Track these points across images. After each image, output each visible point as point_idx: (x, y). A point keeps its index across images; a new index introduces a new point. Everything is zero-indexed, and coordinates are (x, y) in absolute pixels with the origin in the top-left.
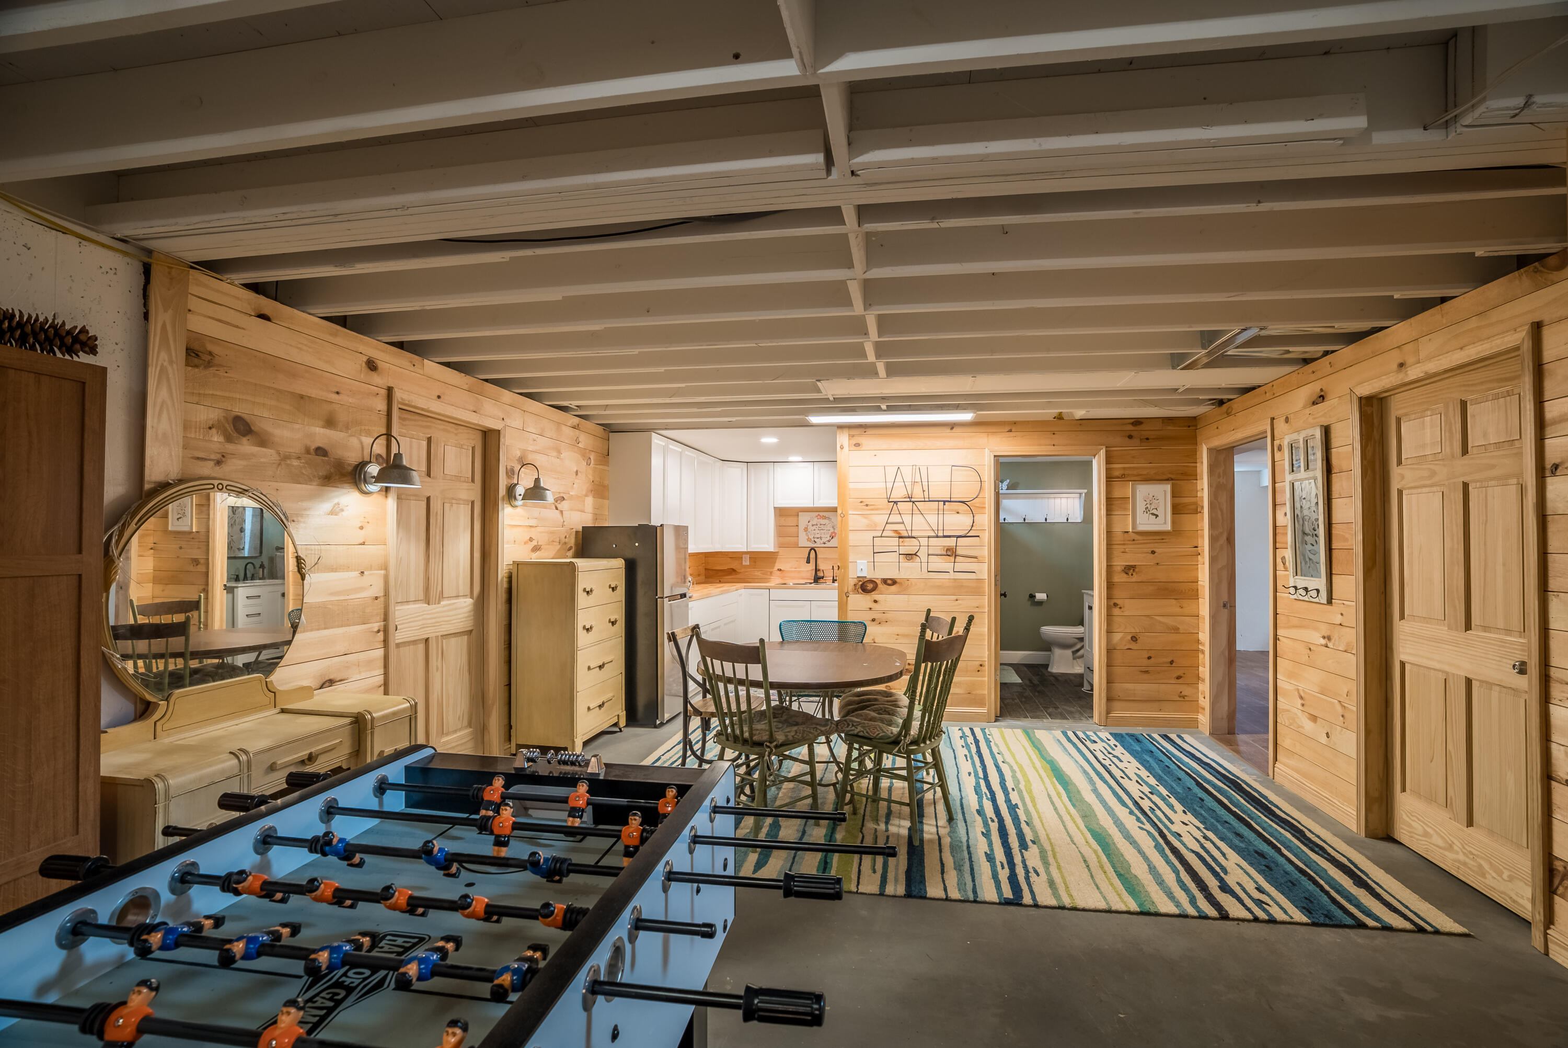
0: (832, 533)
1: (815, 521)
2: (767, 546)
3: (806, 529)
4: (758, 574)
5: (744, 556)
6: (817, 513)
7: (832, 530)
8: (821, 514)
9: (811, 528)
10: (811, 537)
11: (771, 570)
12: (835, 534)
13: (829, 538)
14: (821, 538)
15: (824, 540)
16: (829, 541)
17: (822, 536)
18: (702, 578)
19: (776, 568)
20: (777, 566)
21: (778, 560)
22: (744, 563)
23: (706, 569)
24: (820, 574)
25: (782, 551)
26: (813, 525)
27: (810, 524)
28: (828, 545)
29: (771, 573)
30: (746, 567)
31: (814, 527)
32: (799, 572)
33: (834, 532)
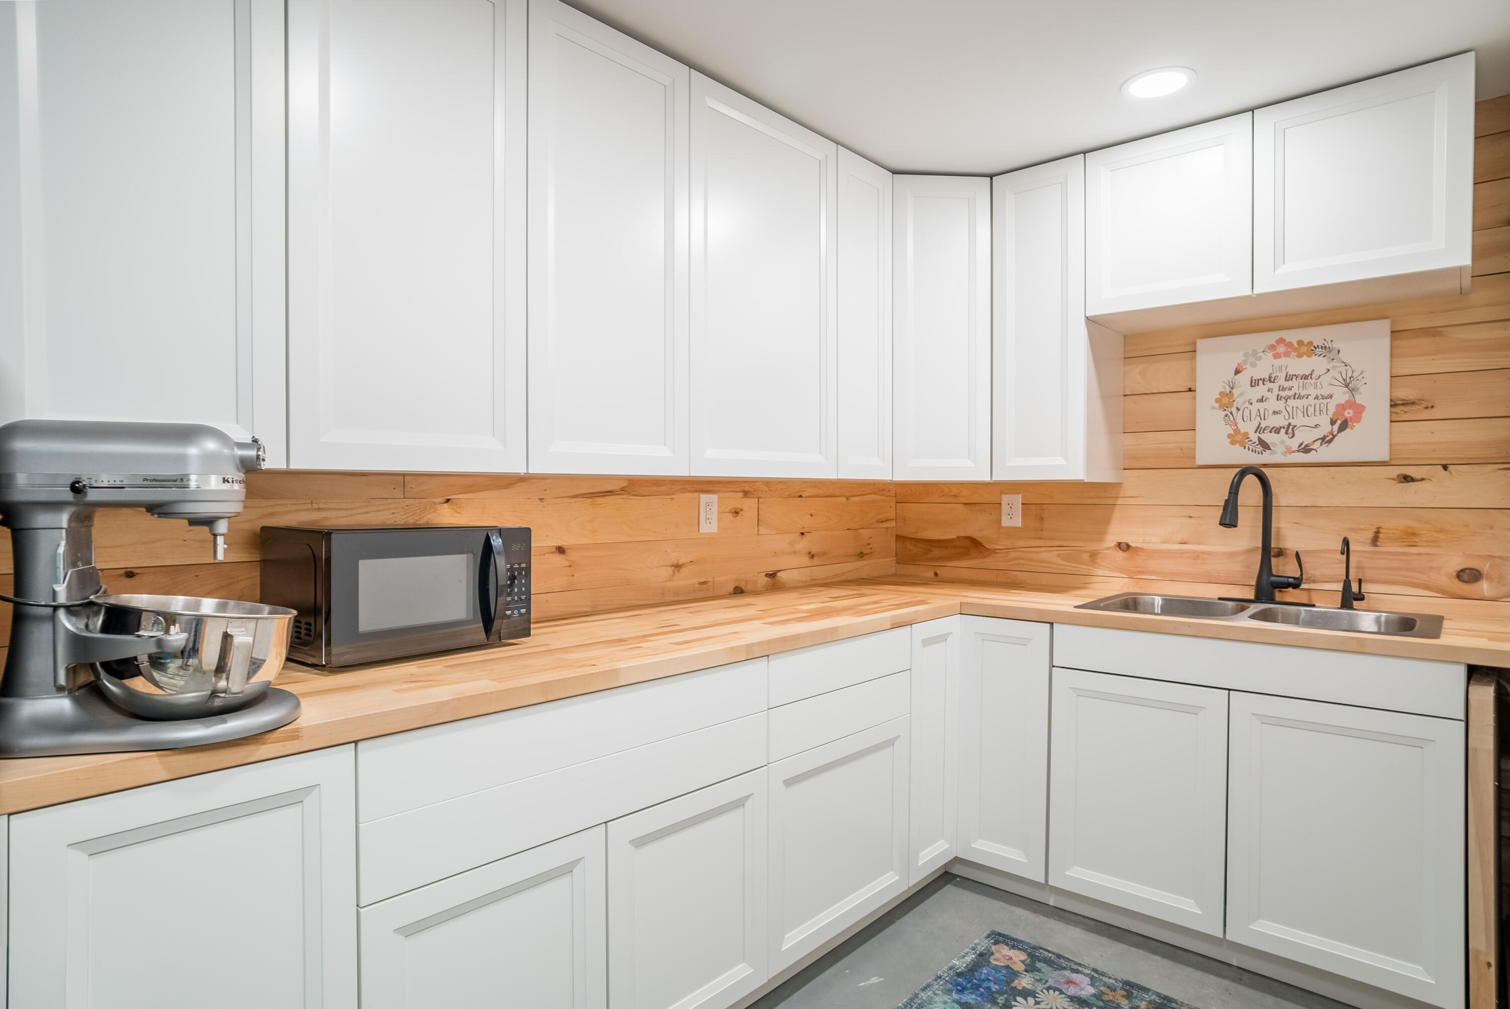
0: (1341, 407)
1: (1265, 366)
2: (1060, 461)
3: (1226, 400)
4: (1051, 556)
5: (1005, 499)
6: (1271, 337)
7: (1341, 396)
8: (1292, 336)
9: (1245, 393)
10: (1247, 427)
11: (1093, 546)
12: (1359, 410)
13: (1326, 428)
14: (1290, 430)
15: (1304, 436)
16: (1326, 440)
17: (1299, 420)
18: (885, 564)
19: (1111, 539)
20: (1116, 533)
21: (1117, 514)
22: (1006, 522)
23: (898, 537)
24: (1286, 568)
25: (1133, 482)
26: (1254, 383)
27: (1244, 379)
28: (1323, 454)
29: (1094, 555)
30: (1012, 533)
31: (1261, 390)
32: (1197, 556)
33: (1351, 404)
